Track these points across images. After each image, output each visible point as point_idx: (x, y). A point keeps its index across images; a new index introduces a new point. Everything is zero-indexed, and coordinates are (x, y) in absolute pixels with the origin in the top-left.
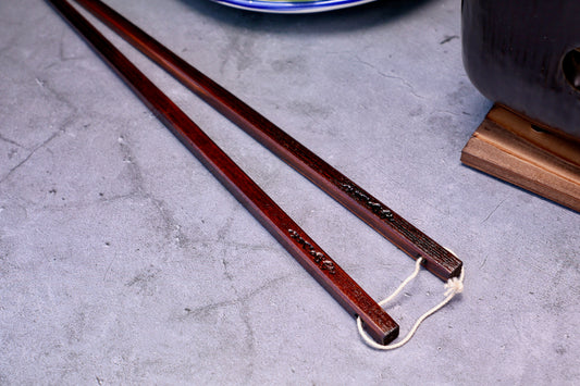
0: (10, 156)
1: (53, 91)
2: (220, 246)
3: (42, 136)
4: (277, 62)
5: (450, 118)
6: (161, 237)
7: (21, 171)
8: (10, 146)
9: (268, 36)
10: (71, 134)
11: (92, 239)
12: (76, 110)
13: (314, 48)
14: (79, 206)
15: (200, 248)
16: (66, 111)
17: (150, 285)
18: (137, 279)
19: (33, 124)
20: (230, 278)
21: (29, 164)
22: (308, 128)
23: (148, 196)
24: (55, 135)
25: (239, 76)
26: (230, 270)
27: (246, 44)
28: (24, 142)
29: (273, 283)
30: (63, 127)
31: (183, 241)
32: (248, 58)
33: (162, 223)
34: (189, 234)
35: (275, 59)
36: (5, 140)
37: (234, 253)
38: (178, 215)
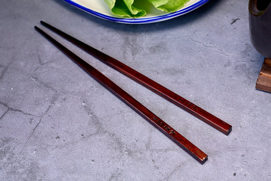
0: (31, 122)
1: (42, 83)
2: (148, 153)
3: (43, 109)
4: (151, 48)
5: (245, 65)
6: (118, 153)
7: (38, 129)
8: (29, 117)
9: (143, 34)
10: (58, 105)
11: (85, 159)
12: (56, 91)
13: (168, 37)
14: (73, 143)
15: (139, 155)
16: (52, 93)
17: (119, 178)
18: (112, 177)
19: (37, 103)
20: (158, 168)
21: (41, 125)
22: (176, 82)
23: (106, 132)
24: (50, 107)
25: (134, 59)
26: (157, 164)
27: (133, 41)
28: (35, 113)
29: (179, 167)
30: (53, 102)
31: (130, 153)
32: (136, 48)
33: (117, 145)
34: (132, 149)
35: (150, 46)
36: (26, 114)
37: (156, 155)
38: (123, 140)
